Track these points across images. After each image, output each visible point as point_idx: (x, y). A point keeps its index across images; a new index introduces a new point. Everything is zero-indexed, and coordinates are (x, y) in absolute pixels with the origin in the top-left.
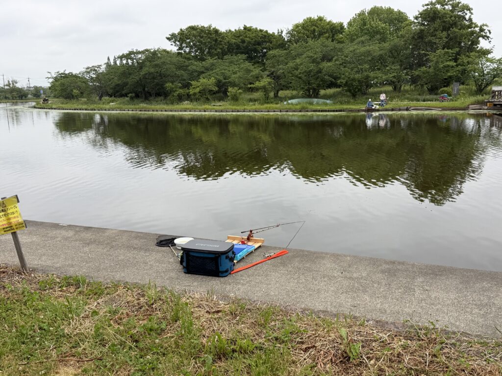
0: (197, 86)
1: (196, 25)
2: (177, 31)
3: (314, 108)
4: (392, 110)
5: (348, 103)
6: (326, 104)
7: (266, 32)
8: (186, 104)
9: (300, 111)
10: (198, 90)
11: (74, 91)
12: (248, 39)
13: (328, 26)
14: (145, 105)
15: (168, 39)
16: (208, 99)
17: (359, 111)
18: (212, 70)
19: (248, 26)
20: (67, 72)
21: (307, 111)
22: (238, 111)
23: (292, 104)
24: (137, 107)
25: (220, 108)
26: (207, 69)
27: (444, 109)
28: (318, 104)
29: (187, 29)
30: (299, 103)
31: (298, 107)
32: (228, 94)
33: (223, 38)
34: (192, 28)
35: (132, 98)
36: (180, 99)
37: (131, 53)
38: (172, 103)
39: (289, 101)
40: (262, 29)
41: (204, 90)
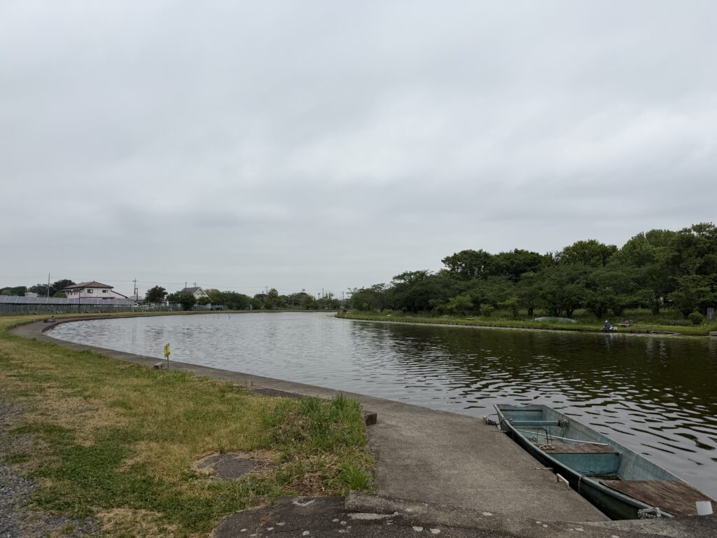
0: (454, 302)
1: (469, 249)
2: (451, 255)
3: (555, 326)
4: (631, 332)
5: (591, 323)
6: (571, 323)
7: (538, 254)
8: (445, 318)
9: (541, 329)
10: (454, 306)
11: (364, 304)
12: (517, 261)
13: (598, 249)
14: (410, 317)
15: (443, 261)
16: (464, 314)
17: (597, 331)
18: (473, 288)
19: (519, 249)
20: (365, 288)
21: (548, 329)
22: (485, 326)
23: (538, 321)
24: (404, 318)
25: (471, 322)
26: (469, 288)
27: (684, 333)
28: (561, 323)
29: (460, 253)
30: (544, 321)
31: (540, 325)
32: (481, 310)
33: (492, 260)
34: (464, 253)
35: (404, 311)
36: (441, 312)
37: (405, 274)
38: (433, 317)
39: (536, 319)
40: (533, 251)
41: (460, 305)
